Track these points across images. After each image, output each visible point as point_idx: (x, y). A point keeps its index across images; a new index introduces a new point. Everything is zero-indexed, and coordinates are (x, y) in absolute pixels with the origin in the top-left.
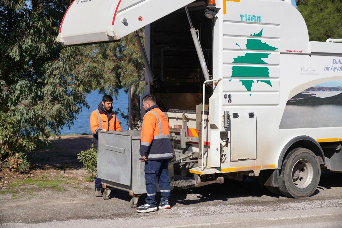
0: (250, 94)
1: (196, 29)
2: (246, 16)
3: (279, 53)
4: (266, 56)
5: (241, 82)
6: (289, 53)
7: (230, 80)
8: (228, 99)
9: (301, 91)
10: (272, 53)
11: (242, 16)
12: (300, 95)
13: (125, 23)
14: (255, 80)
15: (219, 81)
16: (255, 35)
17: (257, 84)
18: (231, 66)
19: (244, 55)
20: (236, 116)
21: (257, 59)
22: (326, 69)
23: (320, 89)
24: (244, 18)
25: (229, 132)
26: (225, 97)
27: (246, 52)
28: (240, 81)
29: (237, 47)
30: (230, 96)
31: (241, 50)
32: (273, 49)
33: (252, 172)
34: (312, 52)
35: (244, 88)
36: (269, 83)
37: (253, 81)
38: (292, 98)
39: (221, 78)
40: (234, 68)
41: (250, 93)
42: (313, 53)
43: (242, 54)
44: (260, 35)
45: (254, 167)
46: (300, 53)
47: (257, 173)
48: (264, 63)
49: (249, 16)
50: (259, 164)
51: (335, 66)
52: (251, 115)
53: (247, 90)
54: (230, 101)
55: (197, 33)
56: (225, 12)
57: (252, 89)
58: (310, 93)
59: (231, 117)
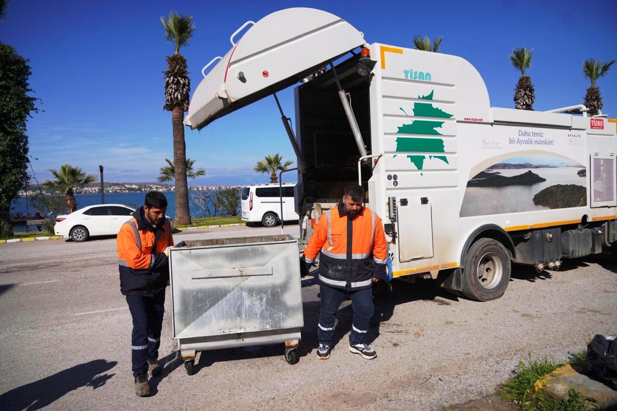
0: (422, 174)
1: (346, 92)
2: (411, 73)
3: (455, 121)
4: (439, 125)
5: (409, 158)
6: (467, 121)
7: (394, 156)
8: (393, 180)
9: (483, 169)
10: (447, 122)
11: (406, 72)
12: (482, 174)
13: (243, 79)
14: (427, 155)
15: (380, 156)
16: (424, 98)
17: (430, 160)
18: (395, 137)
19: (411, 123)
20: (404, 202)
21: (429, 128)
22: (512, 141)
23: (505, 166)
24: (409, 75)
25: (396, 224)
26: (389, 177)
27: (414, 119)
28: (408, 156)
29: (402, 113)
30: (395, 177)
31: (407, 116)
32: (448, 116)
33: (429, 273)
34: (495, 121)
35: (413, 166)
36: (444, 159)
37: (424, 157)
38: (473, 178)
39: (383, 153)
40: (398, 140)
41: (421, 172)
42: (497, 123)
43: (409, 121)
44: (430, 97)
45: (431, 268)
46: (480, 122)
47: (434, 275)
48: (437, 133)
49: (416, 73)
50: (437, 264)
51: (522, 138)
52: (424, 201)
53: (417, 169)
54: (396, 183)
55: (347, 96)
56: (383, 67)
57: (424, 167)
58: (495, 171)
59: (398, 204)
